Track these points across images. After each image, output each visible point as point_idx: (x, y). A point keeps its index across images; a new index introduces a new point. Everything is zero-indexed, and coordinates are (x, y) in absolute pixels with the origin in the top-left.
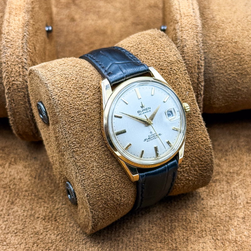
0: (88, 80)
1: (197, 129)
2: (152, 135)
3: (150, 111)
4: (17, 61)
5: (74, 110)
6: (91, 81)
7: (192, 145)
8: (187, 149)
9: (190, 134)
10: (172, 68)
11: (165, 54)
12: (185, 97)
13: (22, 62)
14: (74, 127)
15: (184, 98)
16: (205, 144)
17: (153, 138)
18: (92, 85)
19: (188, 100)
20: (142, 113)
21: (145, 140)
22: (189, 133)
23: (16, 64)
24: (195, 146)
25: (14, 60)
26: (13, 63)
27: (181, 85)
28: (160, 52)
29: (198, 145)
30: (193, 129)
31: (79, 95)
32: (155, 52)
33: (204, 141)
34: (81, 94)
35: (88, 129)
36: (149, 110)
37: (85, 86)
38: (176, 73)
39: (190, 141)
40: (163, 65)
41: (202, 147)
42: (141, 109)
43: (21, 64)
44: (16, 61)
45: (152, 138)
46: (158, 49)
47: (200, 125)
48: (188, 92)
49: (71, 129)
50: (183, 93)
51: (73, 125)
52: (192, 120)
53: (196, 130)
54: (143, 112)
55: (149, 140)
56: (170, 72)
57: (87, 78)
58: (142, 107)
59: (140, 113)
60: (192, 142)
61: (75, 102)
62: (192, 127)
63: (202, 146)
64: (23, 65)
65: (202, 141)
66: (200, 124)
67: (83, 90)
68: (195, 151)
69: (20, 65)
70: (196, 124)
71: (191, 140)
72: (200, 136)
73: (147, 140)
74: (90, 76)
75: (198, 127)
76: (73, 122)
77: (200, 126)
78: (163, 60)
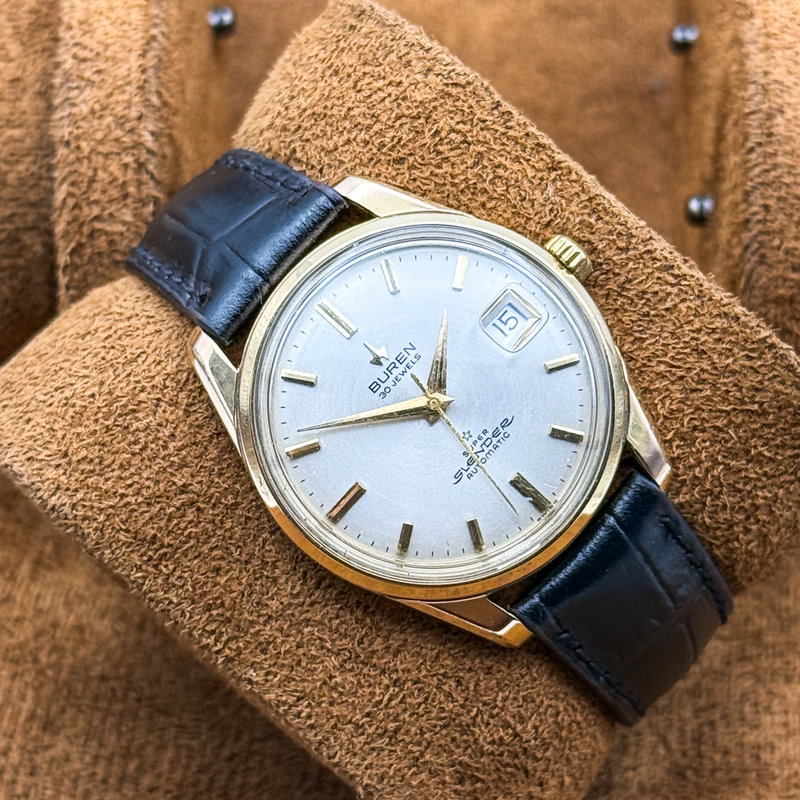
0: (147, 363)
1: (669, 304)
2: (475, 443)
3: (418, 357)
4: (117, 140)
5: (146, 509)
6: (159, 364)
7: (682, 378)
8: (668, 403)
9: (648, 342)
10: (437, 132)
11: (390, 89)
12: (551, 210)
13: (137, 145)
14: (177, 573)
15: (548, 219)
16: (736, 343)
17: (487, 450)
18: (168, 375)
19: (567, 214)
20: (389, 383)
21: (458, 476)
22: (643, 340)
23: (115, 150)
24: (697, 374)
25: (106, 136)
26: (101, 149)
27: (506, 175)
28: (369, 93)
29: (705, 365)
30: (653, 313)
31: (136, 443)
32: (350, 105)
33: (725, 331)
34: (142, 435)
35: (233, 549)
36: (411, 358)
37: (143, 396)
38: (465, 142)
39: (662, 368)
40: (400, 139)
41: (730, 361)
42: (378, 372)
43: (133, 155)
44: (111, 137)
45: (482, 455)
46: (356, 83)
47: (674, 281)
48: (554, 180)
49: (174, 586)
50: (532, 201)
51: (171, 567)
52: (629, 281)
53: (667, 310)
54: (392, 377)
55: (472, 468)
56: (439, 153)
57: (140, 360)
58: (377, 362)
59: (382, 390)
60: (673, 366)
61: (136, 478)
62: (646, 309)
63: (728, 357)
64: (142, 160)
65: (717, 336)
66: (673, 275)
67: (140, 415)
68: (708, 392)
69: (127, 155)
70: (657, 288)
71: (666, 359)
72: (697, 325)
73: (465, 474)
74: (150, 342)
75: (669, 294)
76: (165, 554)
77: (673, 285)
78: (389, 119)
